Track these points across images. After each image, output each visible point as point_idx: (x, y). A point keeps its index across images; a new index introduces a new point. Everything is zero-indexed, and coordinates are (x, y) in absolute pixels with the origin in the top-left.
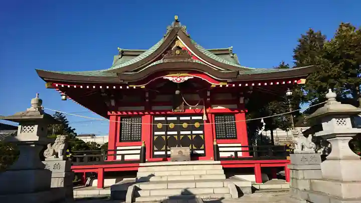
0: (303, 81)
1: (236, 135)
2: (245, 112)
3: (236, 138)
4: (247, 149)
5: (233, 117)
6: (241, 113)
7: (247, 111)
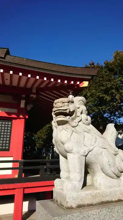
0: (86, 84)
1: (9, 146)
2: (25, 118)
3: (8, 150)
4: (18, 165)
5: (10, 123)
6: (20, 118)
7: (27, 117)
